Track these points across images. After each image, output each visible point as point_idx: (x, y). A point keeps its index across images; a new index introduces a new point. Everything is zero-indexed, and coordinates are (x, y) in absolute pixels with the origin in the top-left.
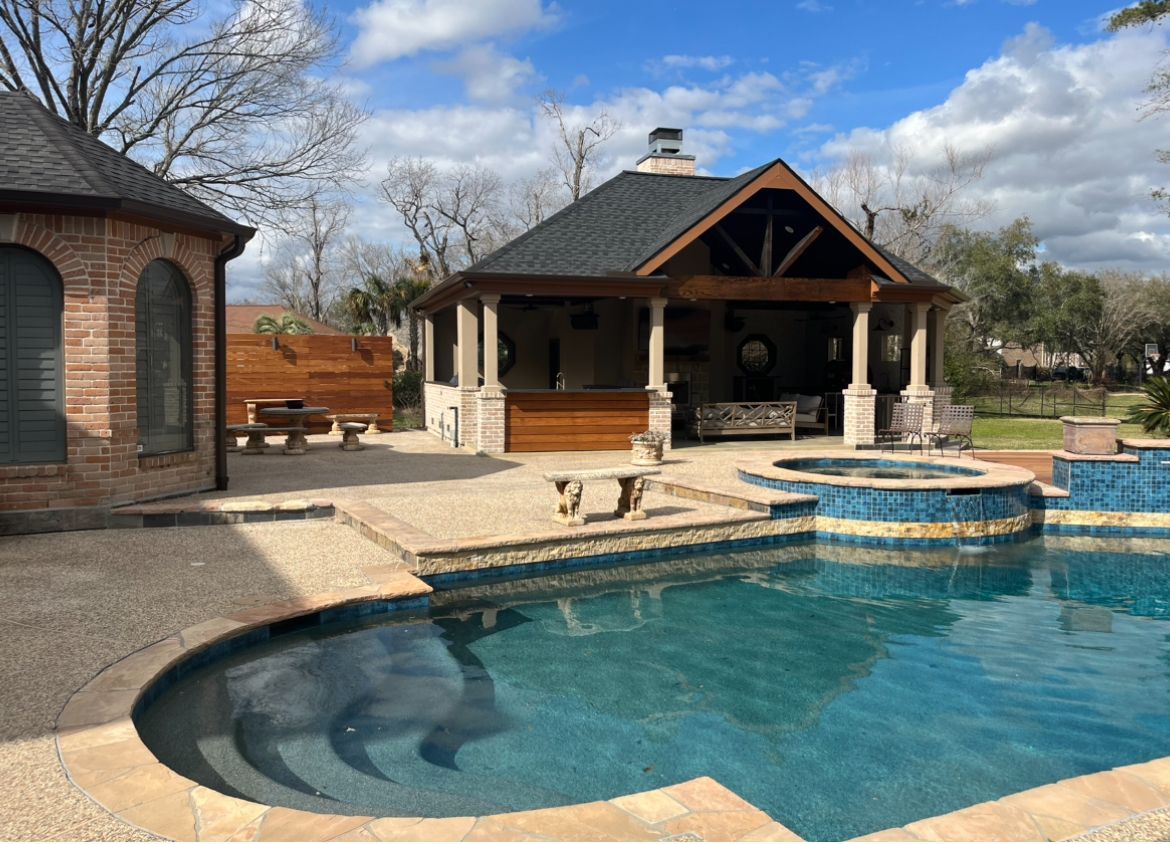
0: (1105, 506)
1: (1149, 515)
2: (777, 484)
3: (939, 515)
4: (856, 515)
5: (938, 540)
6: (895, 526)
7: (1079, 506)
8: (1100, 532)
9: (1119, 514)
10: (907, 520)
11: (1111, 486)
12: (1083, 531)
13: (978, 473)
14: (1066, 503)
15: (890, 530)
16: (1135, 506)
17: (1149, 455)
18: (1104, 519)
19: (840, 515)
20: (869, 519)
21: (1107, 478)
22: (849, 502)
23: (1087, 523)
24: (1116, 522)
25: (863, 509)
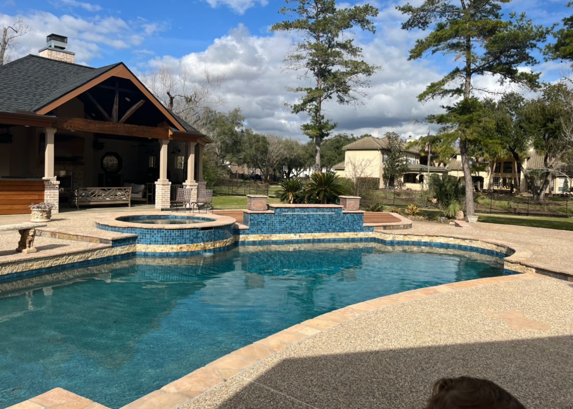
0: (262, 232)
1: (278, 235)
2: (116, 229)
3: (195, 240)
4: (156, 242)
5: (194, 252)
6: (175, 246)
7: (253, 233)
8: (261, 243)
9: (267, 235)
10: (180, 243)
11: (265, 224)
12: (254, 243)
13: (214, 220)
14: (247, 231)
15: (172, 248)
16: (273, 231)
17: (278, 210)
18: (262, 237)
19: (149, 243)
20: (163, 244)
21: (263, 220)
22: (153, 237)
23: (255, 240)
24: (266, 239)
25: (160, 239)
